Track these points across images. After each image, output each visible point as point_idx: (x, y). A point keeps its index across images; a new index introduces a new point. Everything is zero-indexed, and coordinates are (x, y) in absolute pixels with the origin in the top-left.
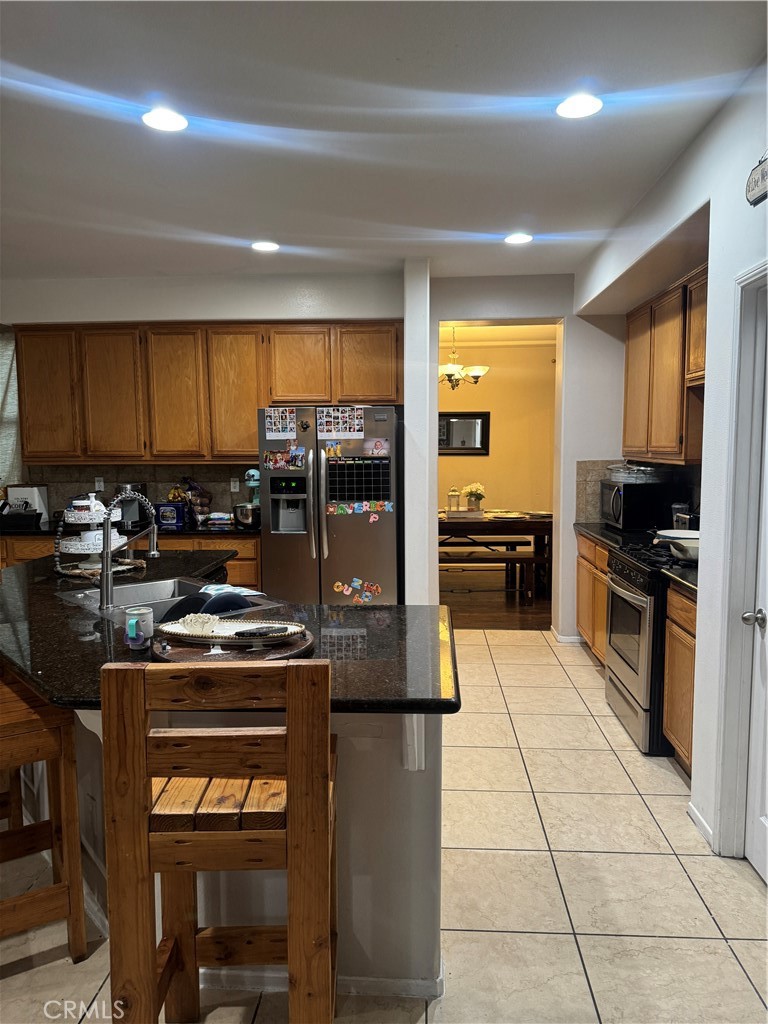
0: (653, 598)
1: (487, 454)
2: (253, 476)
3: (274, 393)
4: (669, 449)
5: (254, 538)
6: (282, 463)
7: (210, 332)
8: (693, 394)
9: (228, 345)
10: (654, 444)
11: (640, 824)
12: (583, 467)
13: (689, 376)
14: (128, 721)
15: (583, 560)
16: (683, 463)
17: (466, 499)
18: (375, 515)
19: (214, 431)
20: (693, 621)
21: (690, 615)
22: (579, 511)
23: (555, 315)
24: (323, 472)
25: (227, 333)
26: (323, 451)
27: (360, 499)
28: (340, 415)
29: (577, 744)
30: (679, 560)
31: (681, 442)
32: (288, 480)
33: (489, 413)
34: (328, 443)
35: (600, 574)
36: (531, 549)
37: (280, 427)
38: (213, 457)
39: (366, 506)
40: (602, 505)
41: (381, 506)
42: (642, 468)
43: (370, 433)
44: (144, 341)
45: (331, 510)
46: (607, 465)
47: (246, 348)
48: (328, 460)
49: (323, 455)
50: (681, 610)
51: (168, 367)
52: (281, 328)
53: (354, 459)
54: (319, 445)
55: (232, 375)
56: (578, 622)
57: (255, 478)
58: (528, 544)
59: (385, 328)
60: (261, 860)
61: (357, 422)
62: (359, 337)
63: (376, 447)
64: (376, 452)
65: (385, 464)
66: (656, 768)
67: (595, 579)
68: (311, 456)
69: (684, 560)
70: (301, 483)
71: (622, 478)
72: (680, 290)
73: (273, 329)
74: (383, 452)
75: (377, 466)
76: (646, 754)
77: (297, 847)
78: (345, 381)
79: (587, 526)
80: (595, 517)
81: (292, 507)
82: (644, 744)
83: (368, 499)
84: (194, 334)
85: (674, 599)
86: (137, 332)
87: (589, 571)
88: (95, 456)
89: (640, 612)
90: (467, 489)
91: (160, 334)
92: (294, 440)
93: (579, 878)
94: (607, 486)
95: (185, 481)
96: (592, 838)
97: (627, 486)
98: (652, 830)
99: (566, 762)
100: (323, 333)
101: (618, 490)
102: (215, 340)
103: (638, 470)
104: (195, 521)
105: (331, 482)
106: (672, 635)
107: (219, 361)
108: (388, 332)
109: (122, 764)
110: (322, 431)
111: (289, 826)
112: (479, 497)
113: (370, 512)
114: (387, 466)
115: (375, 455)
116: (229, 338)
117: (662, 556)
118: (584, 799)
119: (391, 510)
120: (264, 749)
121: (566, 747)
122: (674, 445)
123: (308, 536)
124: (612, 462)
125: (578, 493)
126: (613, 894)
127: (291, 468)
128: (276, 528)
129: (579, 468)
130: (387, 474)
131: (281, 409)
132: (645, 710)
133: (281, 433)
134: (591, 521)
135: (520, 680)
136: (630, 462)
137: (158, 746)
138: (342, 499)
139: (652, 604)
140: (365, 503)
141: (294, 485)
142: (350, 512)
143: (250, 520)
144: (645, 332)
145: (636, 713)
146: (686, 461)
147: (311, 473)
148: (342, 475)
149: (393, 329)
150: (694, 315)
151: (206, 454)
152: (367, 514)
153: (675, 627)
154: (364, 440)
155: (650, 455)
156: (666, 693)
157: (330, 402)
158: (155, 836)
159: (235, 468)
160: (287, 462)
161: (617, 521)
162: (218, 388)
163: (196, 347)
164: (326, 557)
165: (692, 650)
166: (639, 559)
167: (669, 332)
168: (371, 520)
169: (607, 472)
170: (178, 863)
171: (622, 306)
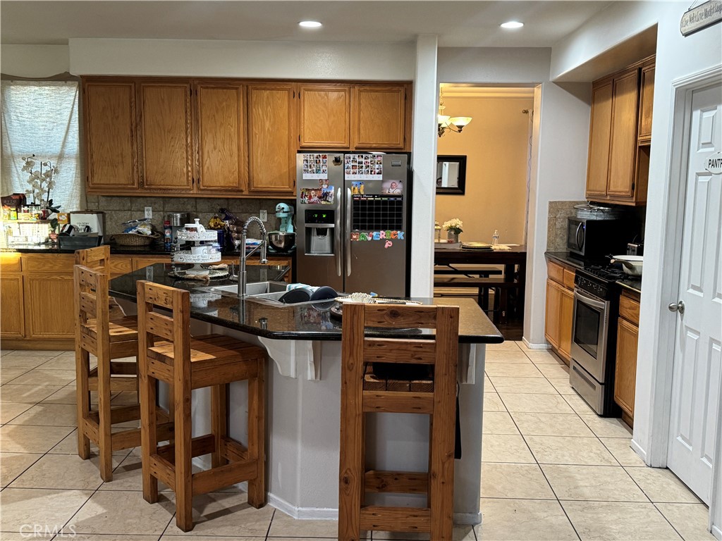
0: (609, 302)
1: (463, 193)
2: (283, 208)
3: (302, 140)
4: (624, 194)
5: (286, 260)
6: (315, 199)
7: (250, 87)
8: (643, 151)
9: (265, 99)
10: (612, 189)
11: (599, 452)
12: (554, 207)
13: (642, 138)
14: (355, 331)
15: (552, 282)
16: (634, 204)
17: (447, 233)
18: (389, 242)
19: (251, 169)
20: (638, 315)
21: (635, 312)
22: (550, 242)
23: (534, 81)
24: (349, 206)
25: (264, 89)
26: (349, 190)
27: (378, 229)
28: (364, 161)
29: (550, 410)
30: (628, 275)
31: (633, 188)
32: (320, 212)
33: (466, 156)
34: (353, 183)
35: (567, 290)
36: (502, 276)
37: (315, 169)
38: (249, 192)
39: (382, 234)
40: (569, 238)
41: (395, 235)
42: (602, 208)
43: (387, 176)
44: (193, 93)
45: (355, 237)
46: (574, 205)
47: (280, 102)
48: (353, 197)
49: (349, 192)
50: (629, 309)
51: (214, 116)
52: (310, 86)
53: (374, 197)
54: (345, 185)
55: (267, 124)
56: (546, 332)
57: (285, 210)
58: (499, 272)
59: (396, 88)
60: (420, 408)
61: (377, 166)
62: (374, 94)
63: (392, 187)
64: (391, 191)
65: (398, 201)
66: (608, 424)
67: (563, 294)
68: (339, 194)
69: (632, 276)
70: (330, 216)
71: (586, 215)
72: (636, 71)
73: (303, 86)
74: (397, 191)
75: (392, 203)
76: (600, 416)
77: (439, 402)
78: (362, 132)
79: (555, 254)
80: (563, 248)
81: (322, 235)
82: (600, 410)
83: (384, 228)
84: (237, 89)
85: (625, 302)
86: (188, 86)
87: (558, 290)
88: (150, 189)
89: (599, 313)
90: (447, 224)
91: (207, 88)
92: (326, 180)
93: (558, 476)
94: (573, 222)
95: (222, 211)
96: (566, 458)
97: (589, 222)
98: (607, 455)
99: (543, 419)
100: (344, 91)
101: (582, 225)
102: (255, 95)
103: (598, 210)
104: (233, 245)
105: (355, 215)
106: (622, 327)
107: (258, 112)
108: (398, 91)
109: (351, 354)
110: (349, 173)
111: (435, 391)
112: (457, 231)
113: (386, 239)
114: (400, 203)
115: (391, 193)
116: (266, 93)
117: (616, 273)
118: (558, 439)
119: (403, 238)
120: (424, 350)
121: (542, 412)
122: (627, 190)
123: (335, 258)
124: (577, 203)
125: (549, 228)
126: (581, 483)
127: (323, 202)
128: (309, 250)
129: (550, 207)
130: (400, 209)
131: (316, 155)
132: (601, 384)
133: (315, 174)
134: (559, 251)
135: (503, 373)
136: (592, 203)
137: (370, 345)
138: (363, 228)
139: (609, 306)
140: (382, 232)
141: (324, 216)
142: (370, 239)
143: (282, 245)
144: (608, 99)
145: (594, 387)
146: (636, 202)
147: (339, 207)
148: (364, 209)
149: (402, 90)
150: (646, 90)
151: (244, 189)
152: (383, 241)
153: (625, 322)
154: (383, 181)
155: (608, 198)
156: (617, 370)
157: (348, 148)
158: (366, 393)
159: (265, 201)
160: (320, 198)
161: (581, 250)
162: (256, 134)
163: (238, 100)
164: (349, 275)
165: (636, 335)
166: (599, 275)
167: (626, 102)
168: (387, 246)
169: (573, 211)
170: (377, 407)
171: (590, 77)
